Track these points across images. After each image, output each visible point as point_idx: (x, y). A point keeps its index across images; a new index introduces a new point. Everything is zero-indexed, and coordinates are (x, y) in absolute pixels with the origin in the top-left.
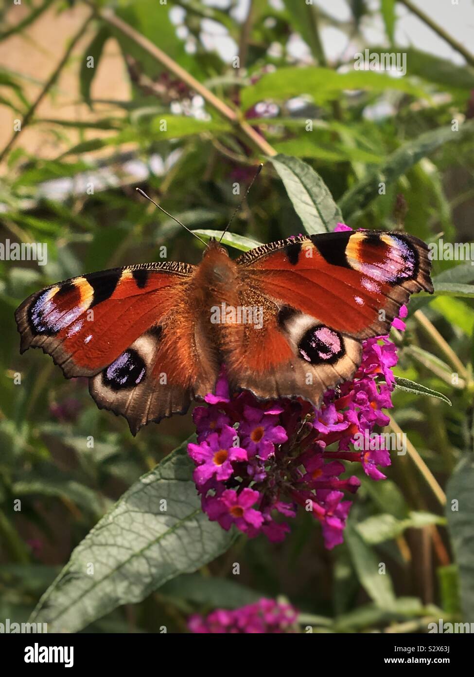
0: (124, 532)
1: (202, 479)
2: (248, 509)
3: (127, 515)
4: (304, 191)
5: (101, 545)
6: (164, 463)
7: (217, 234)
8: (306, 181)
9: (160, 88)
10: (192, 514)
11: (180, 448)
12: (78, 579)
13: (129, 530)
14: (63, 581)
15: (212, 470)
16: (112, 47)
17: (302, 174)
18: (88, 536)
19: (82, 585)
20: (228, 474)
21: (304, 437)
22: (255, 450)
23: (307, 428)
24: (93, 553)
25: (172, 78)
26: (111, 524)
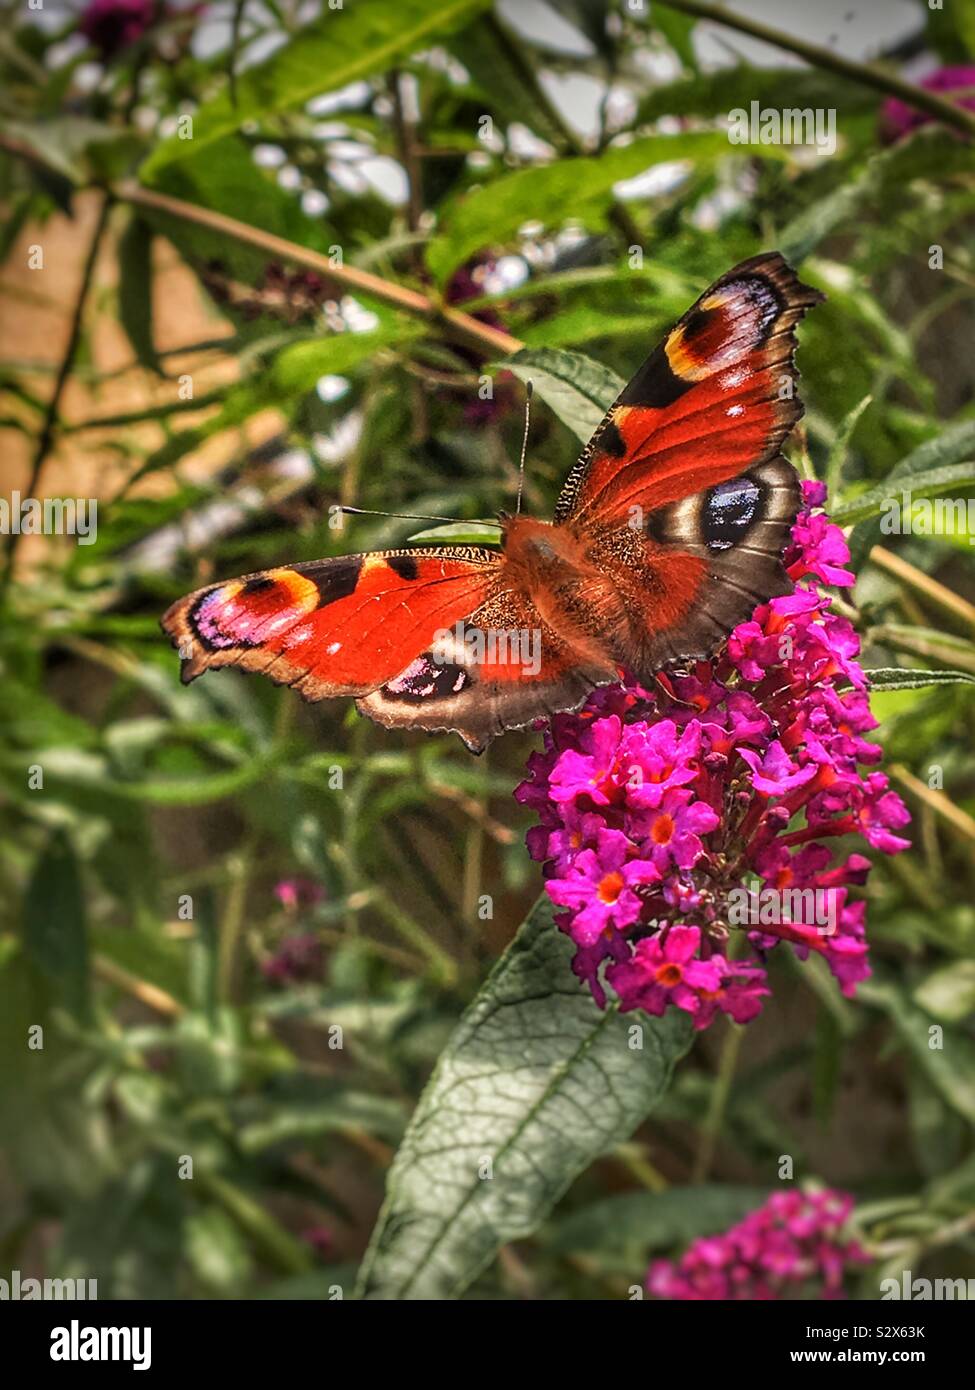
0: (468, 1119)
1: (589, 935)
2: (688, 964)
3: (460, 1088)
4: (588, 402)
5: (432, 1152)
6: (496, 976)
7: (459, 529)
8: (585, 385)
9: (274, 299)
10: (579, 1052)
11: (516, 939)
12: (411, 1223)
13: (476, 1113)
14: (389, 1233)
15: (603, 915)
16: (164, 252)
17: (573, 374)
18: (406, 1143)
19: (426, 1230)
20: (634, 912)
21: (740, 820)
22: (668, 859)
23: (741, 802)
24: (423, 1170)
25: (289, 271)
26: (436, 1111)
